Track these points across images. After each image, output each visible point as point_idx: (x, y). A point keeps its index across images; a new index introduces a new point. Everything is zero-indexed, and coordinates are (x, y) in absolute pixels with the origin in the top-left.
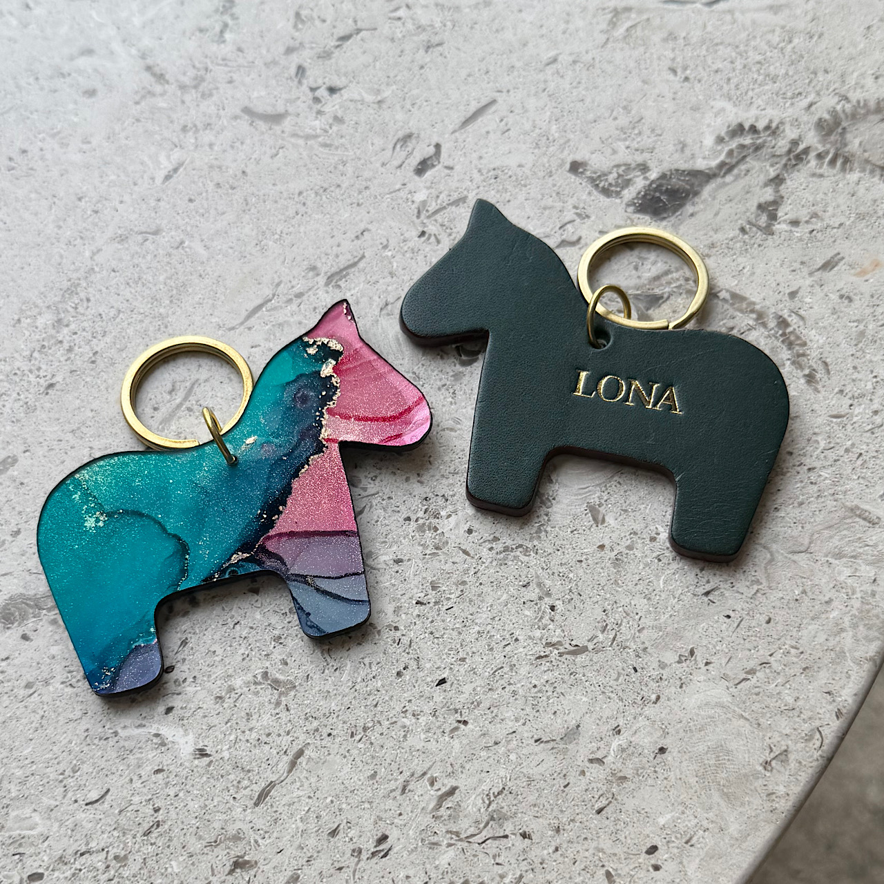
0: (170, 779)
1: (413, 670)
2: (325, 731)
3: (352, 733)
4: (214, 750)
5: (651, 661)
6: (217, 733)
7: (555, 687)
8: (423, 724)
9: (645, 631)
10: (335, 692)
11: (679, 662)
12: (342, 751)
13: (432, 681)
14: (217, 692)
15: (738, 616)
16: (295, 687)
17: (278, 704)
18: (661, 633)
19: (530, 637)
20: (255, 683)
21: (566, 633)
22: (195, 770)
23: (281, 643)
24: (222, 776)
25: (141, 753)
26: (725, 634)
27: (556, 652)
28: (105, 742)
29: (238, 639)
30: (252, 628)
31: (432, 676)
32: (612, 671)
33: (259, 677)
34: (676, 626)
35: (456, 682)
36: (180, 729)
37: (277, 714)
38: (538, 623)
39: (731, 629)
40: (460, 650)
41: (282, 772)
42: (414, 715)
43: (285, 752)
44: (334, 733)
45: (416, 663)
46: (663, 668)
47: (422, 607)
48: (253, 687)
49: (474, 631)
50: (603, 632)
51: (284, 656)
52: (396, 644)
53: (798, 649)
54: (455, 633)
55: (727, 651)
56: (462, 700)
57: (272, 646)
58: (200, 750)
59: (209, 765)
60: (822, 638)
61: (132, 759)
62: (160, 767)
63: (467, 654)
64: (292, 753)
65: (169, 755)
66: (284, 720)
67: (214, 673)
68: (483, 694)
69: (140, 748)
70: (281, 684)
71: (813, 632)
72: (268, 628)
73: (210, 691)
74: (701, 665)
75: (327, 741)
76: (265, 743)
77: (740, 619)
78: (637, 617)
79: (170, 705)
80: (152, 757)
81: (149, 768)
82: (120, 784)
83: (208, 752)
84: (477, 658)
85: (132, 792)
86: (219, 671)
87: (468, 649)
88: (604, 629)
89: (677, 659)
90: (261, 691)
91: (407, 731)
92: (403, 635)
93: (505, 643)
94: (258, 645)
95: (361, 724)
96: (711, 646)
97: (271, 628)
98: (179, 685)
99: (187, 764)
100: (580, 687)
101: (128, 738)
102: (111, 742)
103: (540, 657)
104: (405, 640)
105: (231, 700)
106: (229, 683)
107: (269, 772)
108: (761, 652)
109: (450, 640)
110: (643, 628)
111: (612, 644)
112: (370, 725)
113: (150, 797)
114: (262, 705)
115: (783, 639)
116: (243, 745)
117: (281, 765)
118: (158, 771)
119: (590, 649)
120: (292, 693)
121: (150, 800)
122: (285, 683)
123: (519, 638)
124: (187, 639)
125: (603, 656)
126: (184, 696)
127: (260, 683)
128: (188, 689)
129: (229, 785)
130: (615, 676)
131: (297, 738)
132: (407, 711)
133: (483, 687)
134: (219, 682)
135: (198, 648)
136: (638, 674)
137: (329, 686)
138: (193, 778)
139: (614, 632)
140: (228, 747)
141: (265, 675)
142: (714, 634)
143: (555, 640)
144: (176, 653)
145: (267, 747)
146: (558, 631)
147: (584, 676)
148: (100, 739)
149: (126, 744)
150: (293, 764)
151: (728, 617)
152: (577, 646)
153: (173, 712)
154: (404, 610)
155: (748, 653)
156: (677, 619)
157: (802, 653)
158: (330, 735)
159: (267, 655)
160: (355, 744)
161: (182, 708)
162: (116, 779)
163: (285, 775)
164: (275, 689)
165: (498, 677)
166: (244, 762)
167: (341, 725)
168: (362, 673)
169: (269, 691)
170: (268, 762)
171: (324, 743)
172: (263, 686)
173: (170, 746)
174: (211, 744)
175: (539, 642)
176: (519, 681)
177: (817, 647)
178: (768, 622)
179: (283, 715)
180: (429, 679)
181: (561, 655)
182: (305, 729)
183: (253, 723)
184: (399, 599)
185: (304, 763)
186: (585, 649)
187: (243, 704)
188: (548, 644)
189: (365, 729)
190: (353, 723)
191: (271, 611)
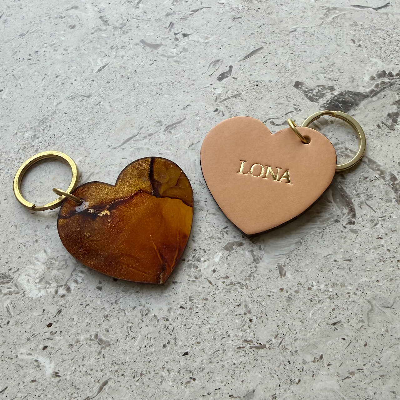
0: (38, 386)
1: (172, 345)
2: (121, 373)
3: (135, 376)
4: (63, 374)
5: (298, 359)
6: (66, 365)
7: (245, 366)
8: (172, 377)
9: (298, 341)
10: (130, 351)
11: (314, 362)
12: (127, 386)
13: (181, 353)
14: (70, 342)
15: (349, 340)
16: (110, 345)
17: (100, 353)
18: (306, 343)
19: (236, 335)
20: (91, 340)
21: (256, 336)
22: (51, 383)
23: (107, 319)
24: (64, 389)
25: (27, 369)
26: (341, 349)
27: (249, 346)
28: (10, 360)
29: (86, 313)
30: (94, 308)
31: (181, 350)
32: (277, 361)
33: (93, 336)
34: (315, 340)
35: (193, 355)
36: (48, 359)
37: (98, 359)
38: (241, 328)
39: (345, 347)
40: (198, 337)
41: (94, 392)
42: (168, 371)
43: (98, 381)
44: (125, 374)
45: (174, 341)
46: (304, 364)
47: (183, 310)
48: (89, 342)
49: (208, 327)
50: (275, 338)
51: (107, 327)
52: (166, 329)
53: (379, 363)
54: (197, 327)
55: (340, 359)
56: (195, 366)
57: (103, 320)
58: (56, 373)
59: (59, 382)
60: (393, 359)
61: (22, 372)
62: (34, 379)
63: (202, 340)
64: (102, 382)
65: (40, 373)
66: (101, 363)
67: (71, 331)
68: (206, 364)
69: (27, 366)
70: (103, 343)
71: (389, 355)
72: (103, 310)
73: (67, 341)
74: (326, 365)
75: (121, 379)
76: (89, 374)
77: (350, 341)
78: (295, 332)
79: (46, 345)
80: (32, 372)
81: (29, 379)
82: (13, 385)
83: (60, 375)
84: (206, 343)
85: (18, 390)
86: (73, 330)
87: (202, 337)
88: (276, 337)
89: (313, 360)
90: (92, 345)
91: (163, 379)
92: (170, 324)
93: (223, 336)
94: (96, 318)
95: (140, 372)
96: (332, 355)
97: (104, 310)
98: (53, 335)
99: (48, 380)
100: (258, 368)
101: (22, 360)
102: (14, 361)
103: (240, 348)
104: (171, 327)
105: (77, 347)
106: (78, 338)
107: (88, 391)
108: (359, 363)
109: (194, 331)
110: (297, 339)
111: (279, 345)
112: (144, 372)
113: (26, 395)
114: (92, 352)
115: (372, 357)
116: (78, 374)
117: (95, 388)
118: (33, 381)
119: (267, 347)
120: (108, 348)
121: (26, 396)
122: (105, 342)
123: (230, 335)
124: (61, 310)
125: (273, 352)
126: (54, 341)
127: (93, 340)
128: (57, 337)
129: (67, 395)
130: (278, 364)
131: (106, 374)
132: (165, 368)
133: (207, 360)
134: (72, 336)
135: (66, 315)
136: (291, 365)
137: (127, 348)
138: (49, 388)
139: (281, 339)
140: (70, 373)
141: (96, 336)
142: (335, 348)
143: (249, 339)
144: (55, 317)
145: (89, 377)
146: (252, 334)
147: (262, 362)
148: (9, 358)
149: (21, 363)
150: (101, 389)
151: (344, 339)
152: (260, 344)
153: (47, 349)
154: (173, 310)
155: (352, 362)
156: (316, 336)
157: (381, 366)
158: (123, 375)
159: (99, 325)
160: (135, 382)
161: (51, 348)
162: (11, 382)
163: (96, 394)
164: (100, 345)
165: (215, 356)
166: (76, 384)
167: (129, 370)
168: (146, 342)
169: (97, 345)
170: (89, 385)
171: (119, 379)
172: (94, 342)
173: (41, 368)
174: (62, 370)
175: (240, 338)
176: (227, 360)
177: (390, 364)
178: (365, 345)
179: (101, 359)
180: (179, 351)
181: (251, 348)
182: (111, 369)
183: (85, 362)
184: (171, 304)
185: (107, 389)
186: (264, 347)
187: (82, 351)
188: (245, 341)
189: (141, 375)
190: (136, 370)
191: (106, 301)
